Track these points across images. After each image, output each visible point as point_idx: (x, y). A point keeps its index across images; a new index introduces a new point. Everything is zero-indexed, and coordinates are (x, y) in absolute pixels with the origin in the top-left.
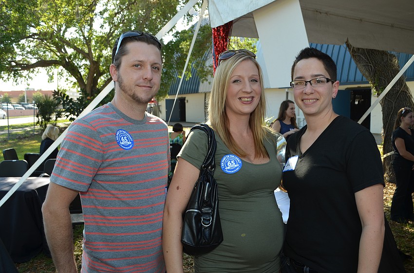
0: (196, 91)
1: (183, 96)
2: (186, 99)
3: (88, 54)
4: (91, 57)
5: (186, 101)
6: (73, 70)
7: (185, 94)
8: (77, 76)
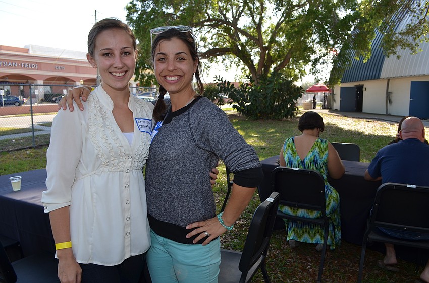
0: (377, 77)
1: (361, 83)
2: (364, 87)
3: (258, 40)
4: (261, 42)
5: (364, 89)
6: (245, 57)
7: (363, 80)
8: (249, 63)
